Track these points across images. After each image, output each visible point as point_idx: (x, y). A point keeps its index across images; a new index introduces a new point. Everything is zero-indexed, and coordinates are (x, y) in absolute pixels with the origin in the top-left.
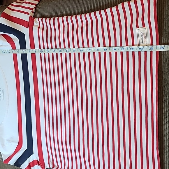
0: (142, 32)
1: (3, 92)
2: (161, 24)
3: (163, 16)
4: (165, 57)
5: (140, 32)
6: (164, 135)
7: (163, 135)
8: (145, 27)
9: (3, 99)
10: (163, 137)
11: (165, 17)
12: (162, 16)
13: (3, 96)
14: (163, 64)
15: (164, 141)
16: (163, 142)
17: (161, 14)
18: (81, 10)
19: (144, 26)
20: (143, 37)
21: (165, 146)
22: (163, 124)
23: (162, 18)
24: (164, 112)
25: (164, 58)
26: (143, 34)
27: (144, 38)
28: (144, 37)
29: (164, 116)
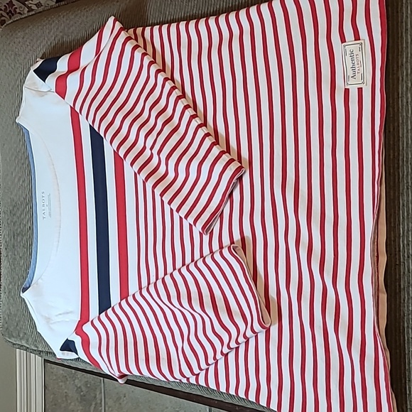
0: (352, 52)
1: (49, 201)
2: (395, 26)
3: (399, 7)
4: (405, 104)
5: (348, 52)
6: (402, 287)
7: (400, 286)
8: (359, 40)
9: (50, 215)
10: (400, 291)
11: (404, 9)
12: (397, 8)
13: (50, 209)
14: (400, 118)
15: (402, 301)
16: (400, 302)
17: (395, 4)
18: (218, 7)
19: (357, 37)
20: (356, 64)
21: (406, 312)
22: (400, 262)
23: (397, 12)
24: (403, 233)
25: (402, 106)
26: (355, 57)
27: (356, 66)
28: (358, 64)
29: (403, 241)
